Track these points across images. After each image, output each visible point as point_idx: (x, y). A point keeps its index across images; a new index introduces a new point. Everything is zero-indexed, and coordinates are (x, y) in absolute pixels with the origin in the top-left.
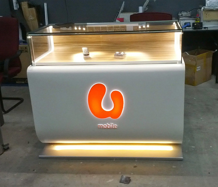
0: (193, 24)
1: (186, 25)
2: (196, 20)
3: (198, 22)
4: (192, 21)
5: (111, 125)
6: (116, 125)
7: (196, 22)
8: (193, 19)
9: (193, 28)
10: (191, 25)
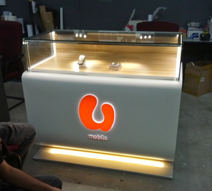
0: (201, 35)
1: (194, 36)
2: (205, 31)
3: (207, 33)
4: (200, 32)
5: (102, 137)
6: (106, 138)
7: (204, 33)
8: (201, 30)
9: (201, 38)
10: (199, 35)
